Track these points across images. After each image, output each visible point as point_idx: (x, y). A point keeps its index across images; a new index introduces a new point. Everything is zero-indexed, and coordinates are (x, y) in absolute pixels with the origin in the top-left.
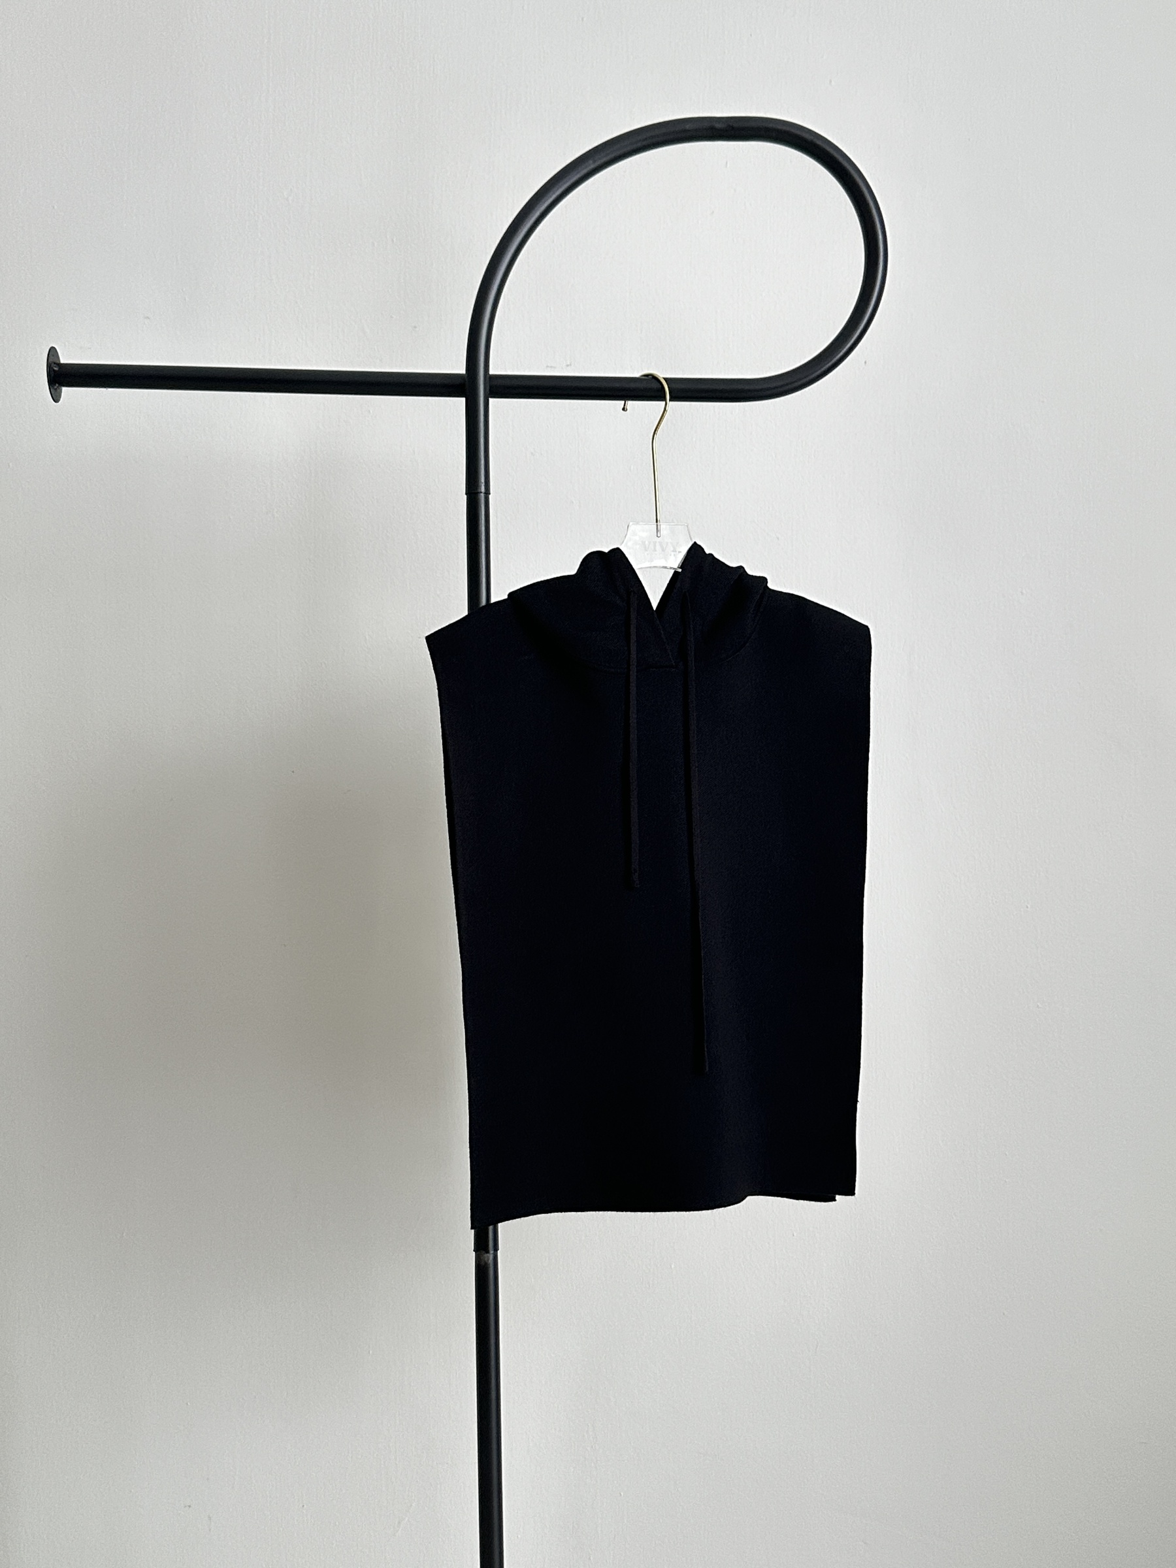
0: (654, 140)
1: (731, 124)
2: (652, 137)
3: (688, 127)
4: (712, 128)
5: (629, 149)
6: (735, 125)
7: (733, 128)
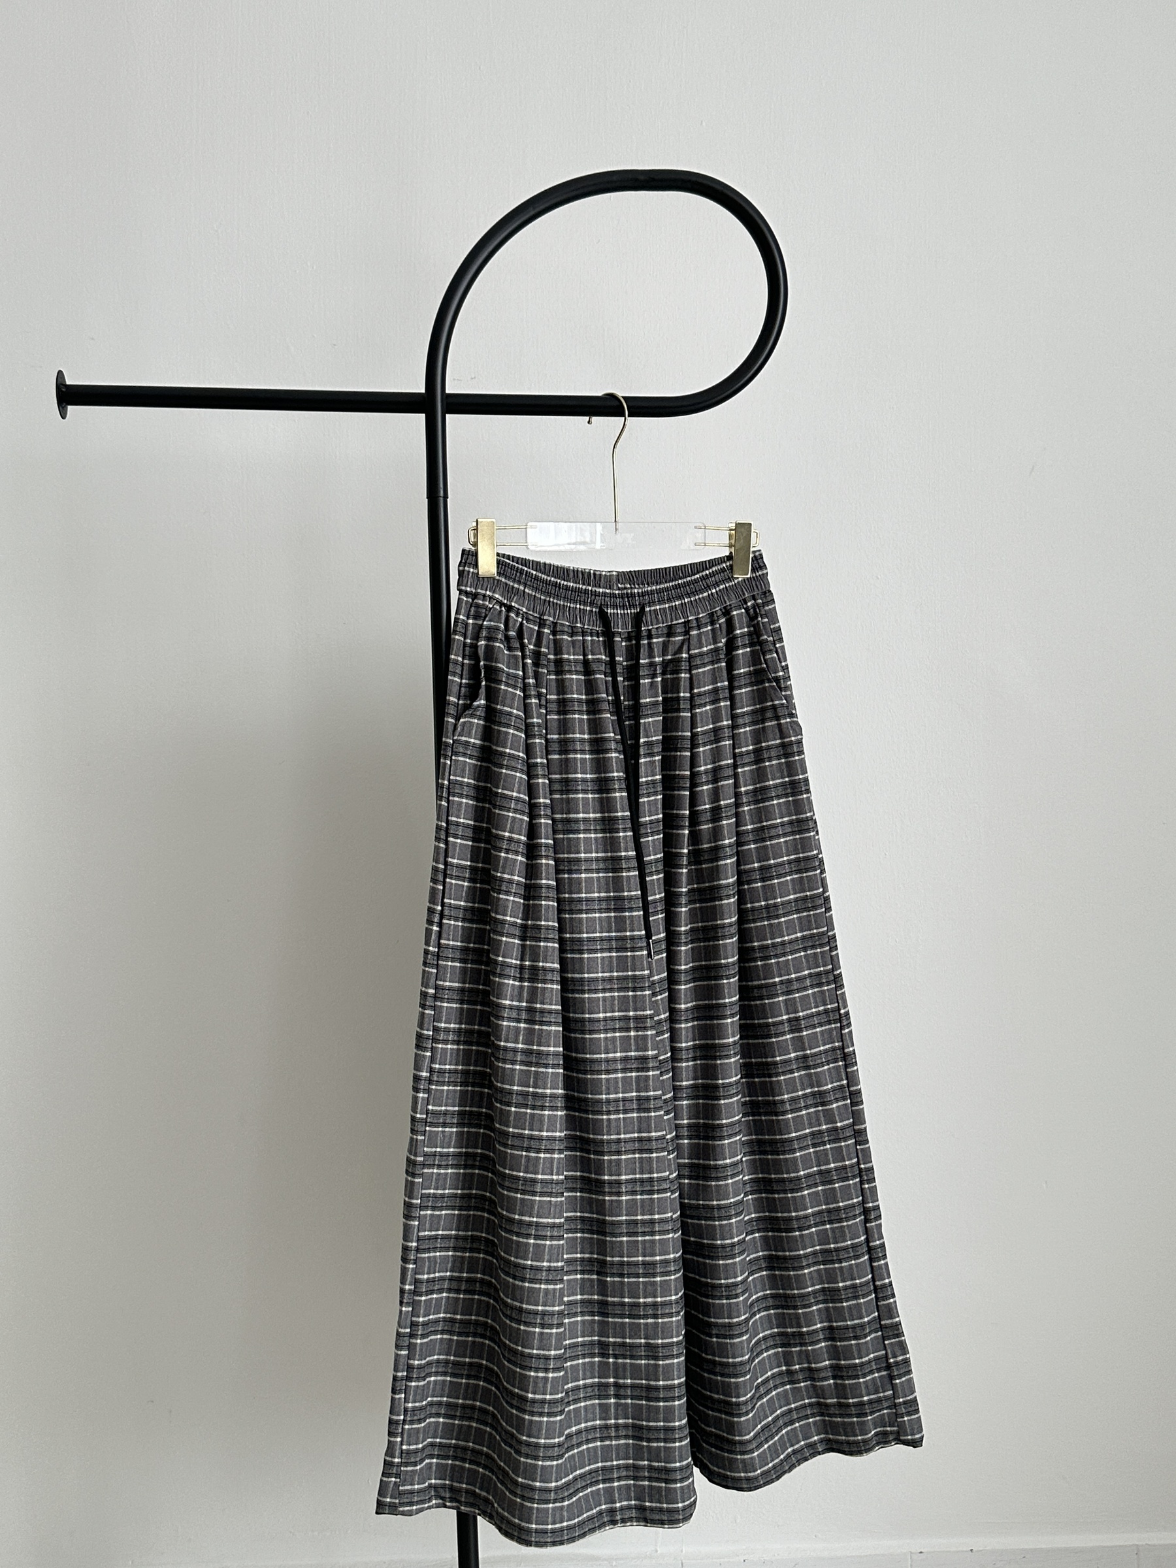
0: (586, 190)
1: (652, 176)
2: (583, 187)
3: (615, 178)
4: (637, 180)
5: (565, 197)
6: (656, 178)
7: (653, 180)
